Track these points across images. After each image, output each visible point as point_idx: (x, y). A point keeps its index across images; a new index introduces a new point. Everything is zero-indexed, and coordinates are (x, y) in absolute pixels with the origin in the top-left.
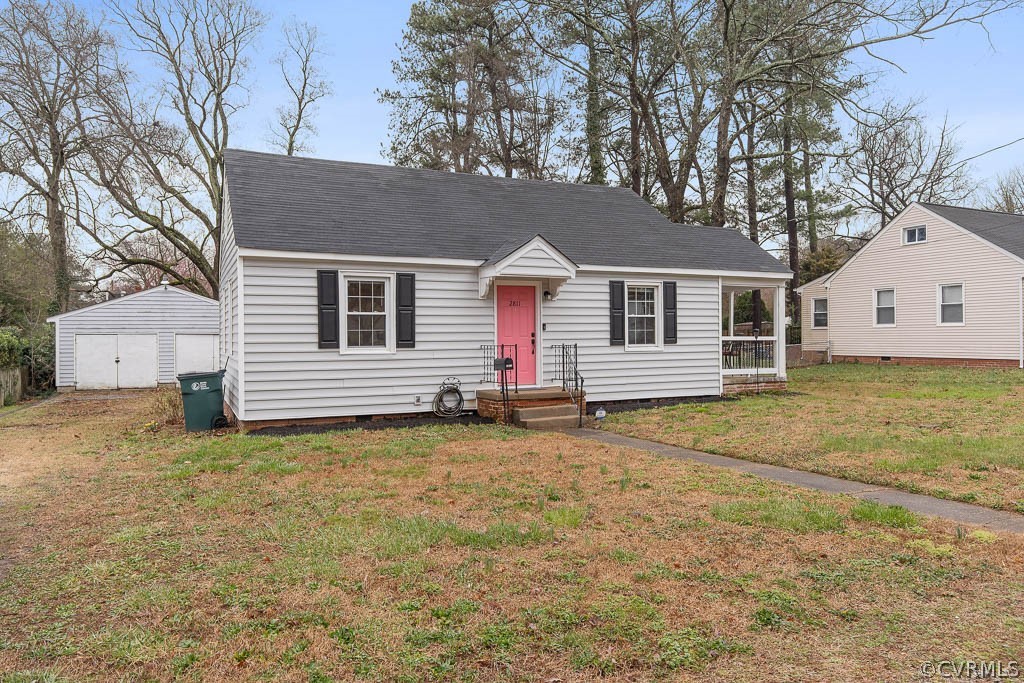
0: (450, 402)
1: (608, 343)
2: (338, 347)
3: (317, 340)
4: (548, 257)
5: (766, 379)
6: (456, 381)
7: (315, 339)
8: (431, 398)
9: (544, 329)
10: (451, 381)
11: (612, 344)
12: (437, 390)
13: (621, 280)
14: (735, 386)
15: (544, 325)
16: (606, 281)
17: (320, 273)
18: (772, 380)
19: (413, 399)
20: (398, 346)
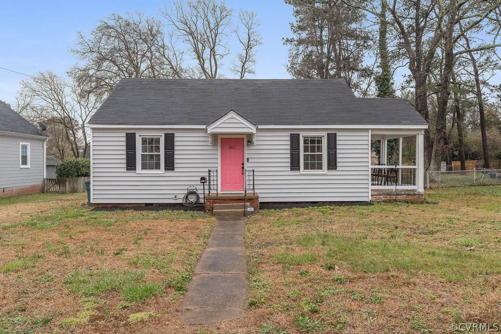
0: (192, 199)
1: (289, 169)
2: (136, 170)
3: (126, 166)
4: (239, 122)
5: (407, 193)
6: (194, 188)
7: (125, 166)
8: (182, 196)
9: (248, 161)
10: (192, 188)
11: (292, 169)
12: (186, 192)
13: (298, 133)
14: (382, 196)
15: (248, 159)
16: (288, 134)
17: (127, 134)
18: (413, 193)
19: (173, 196)
20: (165, 170)
